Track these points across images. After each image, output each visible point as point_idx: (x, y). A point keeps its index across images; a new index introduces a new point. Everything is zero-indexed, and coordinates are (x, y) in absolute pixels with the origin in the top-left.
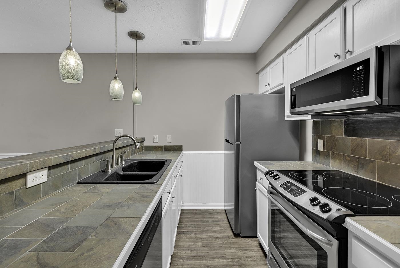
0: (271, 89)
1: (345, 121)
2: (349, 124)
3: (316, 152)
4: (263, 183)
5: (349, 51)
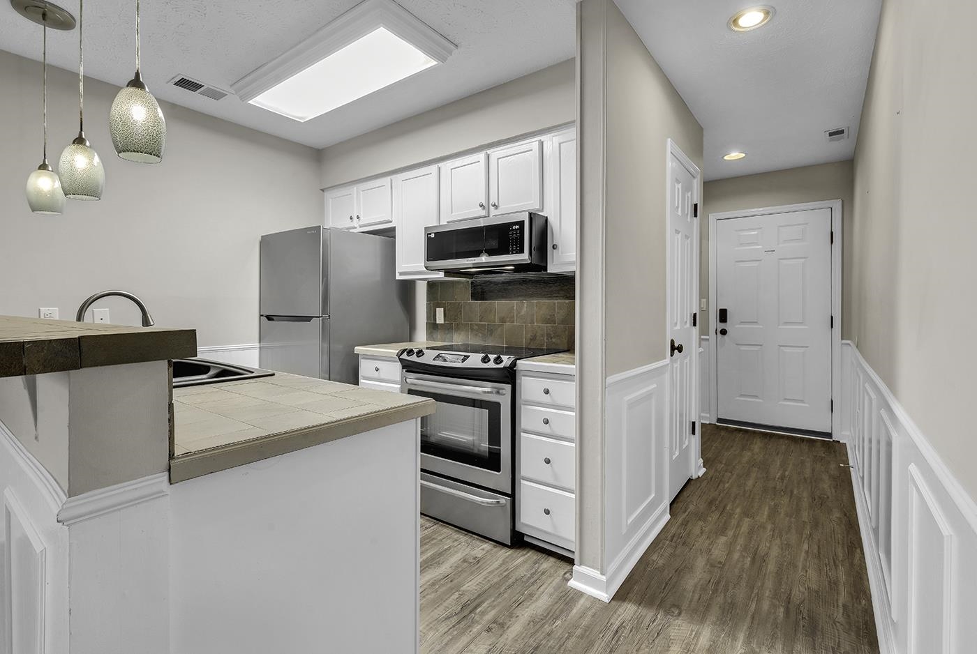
0: (360, 227)
1: (472, 283)
2: (476, 286)
3: (432, 326)
4: (383, 376)
5: (495, 205)
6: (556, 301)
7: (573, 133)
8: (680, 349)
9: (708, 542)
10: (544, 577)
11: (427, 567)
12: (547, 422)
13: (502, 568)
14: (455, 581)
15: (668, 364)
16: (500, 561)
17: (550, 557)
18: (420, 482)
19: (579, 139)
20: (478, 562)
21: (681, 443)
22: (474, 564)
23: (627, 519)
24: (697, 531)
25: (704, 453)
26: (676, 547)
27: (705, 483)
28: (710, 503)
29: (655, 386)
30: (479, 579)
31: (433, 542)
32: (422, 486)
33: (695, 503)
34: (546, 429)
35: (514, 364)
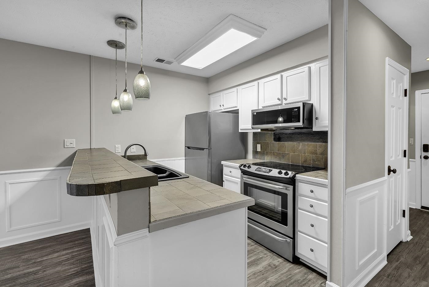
0: (224, 109)
1: (274, 133)
2: (276, 135)
3: (255, 152)
4: (233, 175)
5: (285, 99)
6: (318, 144)
7: (327, 62)
8: (394, 171)
9: (413, 283)
10: (310, 283)
11: (252, 265)
12: (312, 206)
13: (288, 273)
14: (265, 275)
15: (386, 180)
16: (287, 269)
17: (313, 272)
18: (247, 223)
19: (330, 64)
20: (276, 267)
21: (395, 221)
22: (274, 268)
23: (359, 261)
24: (405, 274)
25: (411, 227)
26: (391, 282)
27: (412, 245)
28: (416, 259)
29: (377, 192)
30: (276, 276)
31: (254, 253)
32: (248, 226)
33: (405, 257)
34: (311, 209)
35: (294, 176)
